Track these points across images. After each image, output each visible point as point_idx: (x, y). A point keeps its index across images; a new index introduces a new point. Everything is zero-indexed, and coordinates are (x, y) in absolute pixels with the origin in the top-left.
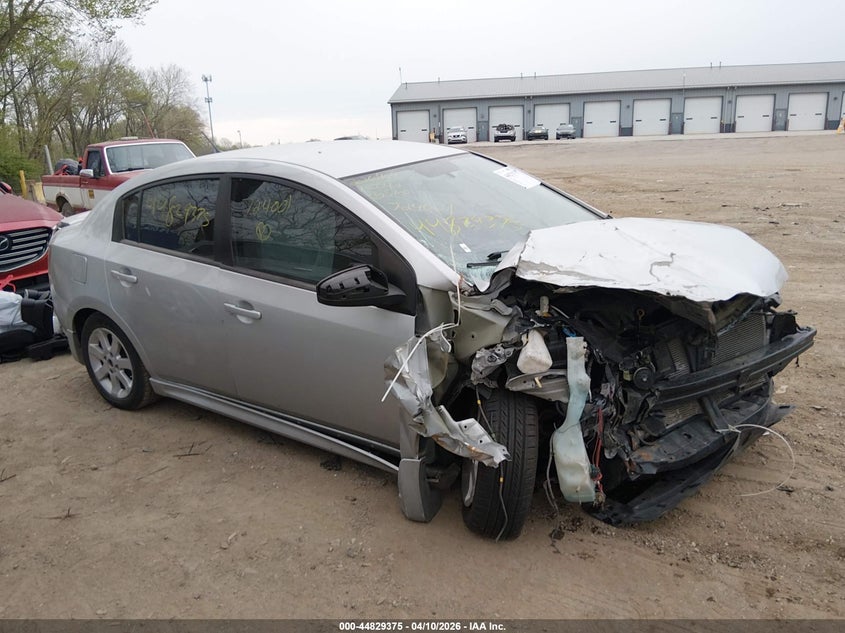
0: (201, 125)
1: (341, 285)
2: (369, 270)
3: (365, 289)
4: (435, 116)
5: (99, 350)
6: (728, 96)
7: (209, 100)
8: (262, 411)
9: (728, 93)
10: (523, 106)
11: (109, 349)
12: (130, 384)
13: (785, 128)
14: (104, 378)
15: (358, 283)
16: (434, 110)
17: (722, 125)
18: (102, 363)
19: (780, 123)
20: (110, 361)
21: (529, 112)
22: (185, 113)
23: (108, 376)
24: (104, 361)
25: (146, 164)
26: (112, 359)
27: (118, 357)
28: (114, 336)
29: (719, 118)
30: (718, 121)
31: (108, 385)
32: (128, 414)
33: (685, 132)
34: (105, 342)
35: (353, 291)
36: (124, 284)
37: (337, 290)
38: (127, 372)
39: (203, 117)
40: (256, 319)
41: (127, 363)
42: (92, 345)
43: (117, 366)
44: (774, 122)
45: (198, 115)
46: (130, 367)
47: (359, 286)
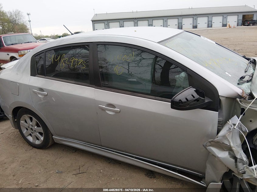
0: (28, 29)
1: (186, 99)
2: (195, 89)
3: (197, 100)
4: (106, 24)
5: (25, 124)
6: (195, 17)
7: (30, 21)
8: (113, 151)
9: (195, 16)
10: (134, 21)
11: (31, 123)
12: (42, 138)
13: (211, 27)
14: (28, 135)
15: (194, 97)
16: (106, 23)
17: (193, 26)
18: (27, 129)
19: (210, 25)
20: (32, 129)
21: (136, 23)
22: (22, 25)
23: (30, 135)
24: (28, 128)
25: (17, 42)
26: (33, 128)
27: (36, 127)
28: (33, 118)
29: (192, 24)
30: (192, 25)
31: (30, 139)
32: (41, 151)
33: (183, 28)
34: (28, 120)
35: (192, 102)
36: (40, 96)
37: (185, 102)
38: (41, 134)
39: (28, 27)
40: (116, 112)
41: (41, 129)
42: (22, 122)
43: (35, 131)
44: (208, 25)
45: (27, 26)
46: (42, 131)
47: (195, 99)
